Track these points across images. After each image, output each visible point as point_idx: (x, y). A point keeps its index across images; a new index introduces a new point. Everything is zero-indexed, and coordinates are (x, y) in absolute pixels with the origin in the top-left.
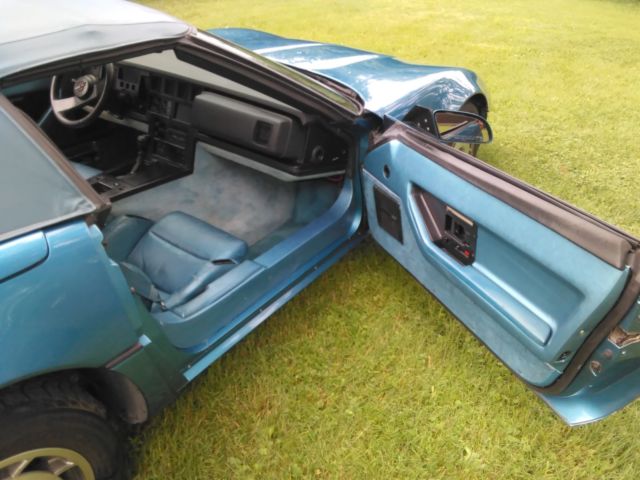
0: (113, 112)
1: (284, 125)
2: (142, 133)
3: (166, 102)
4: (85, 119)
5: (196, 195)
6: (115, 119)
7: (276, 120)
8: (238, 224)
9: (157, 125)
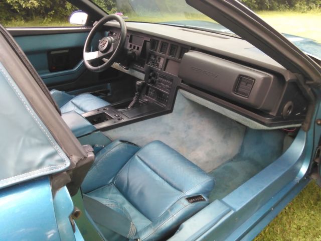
0: (122, 64)
1: (266, 80)
2: (139, 80)
3: (159, 59)
4: (102, 66)
5: (172, 129)
6: (123, 69)
7: (259, 75)
8: (200, 155)
9: (151, 75)
